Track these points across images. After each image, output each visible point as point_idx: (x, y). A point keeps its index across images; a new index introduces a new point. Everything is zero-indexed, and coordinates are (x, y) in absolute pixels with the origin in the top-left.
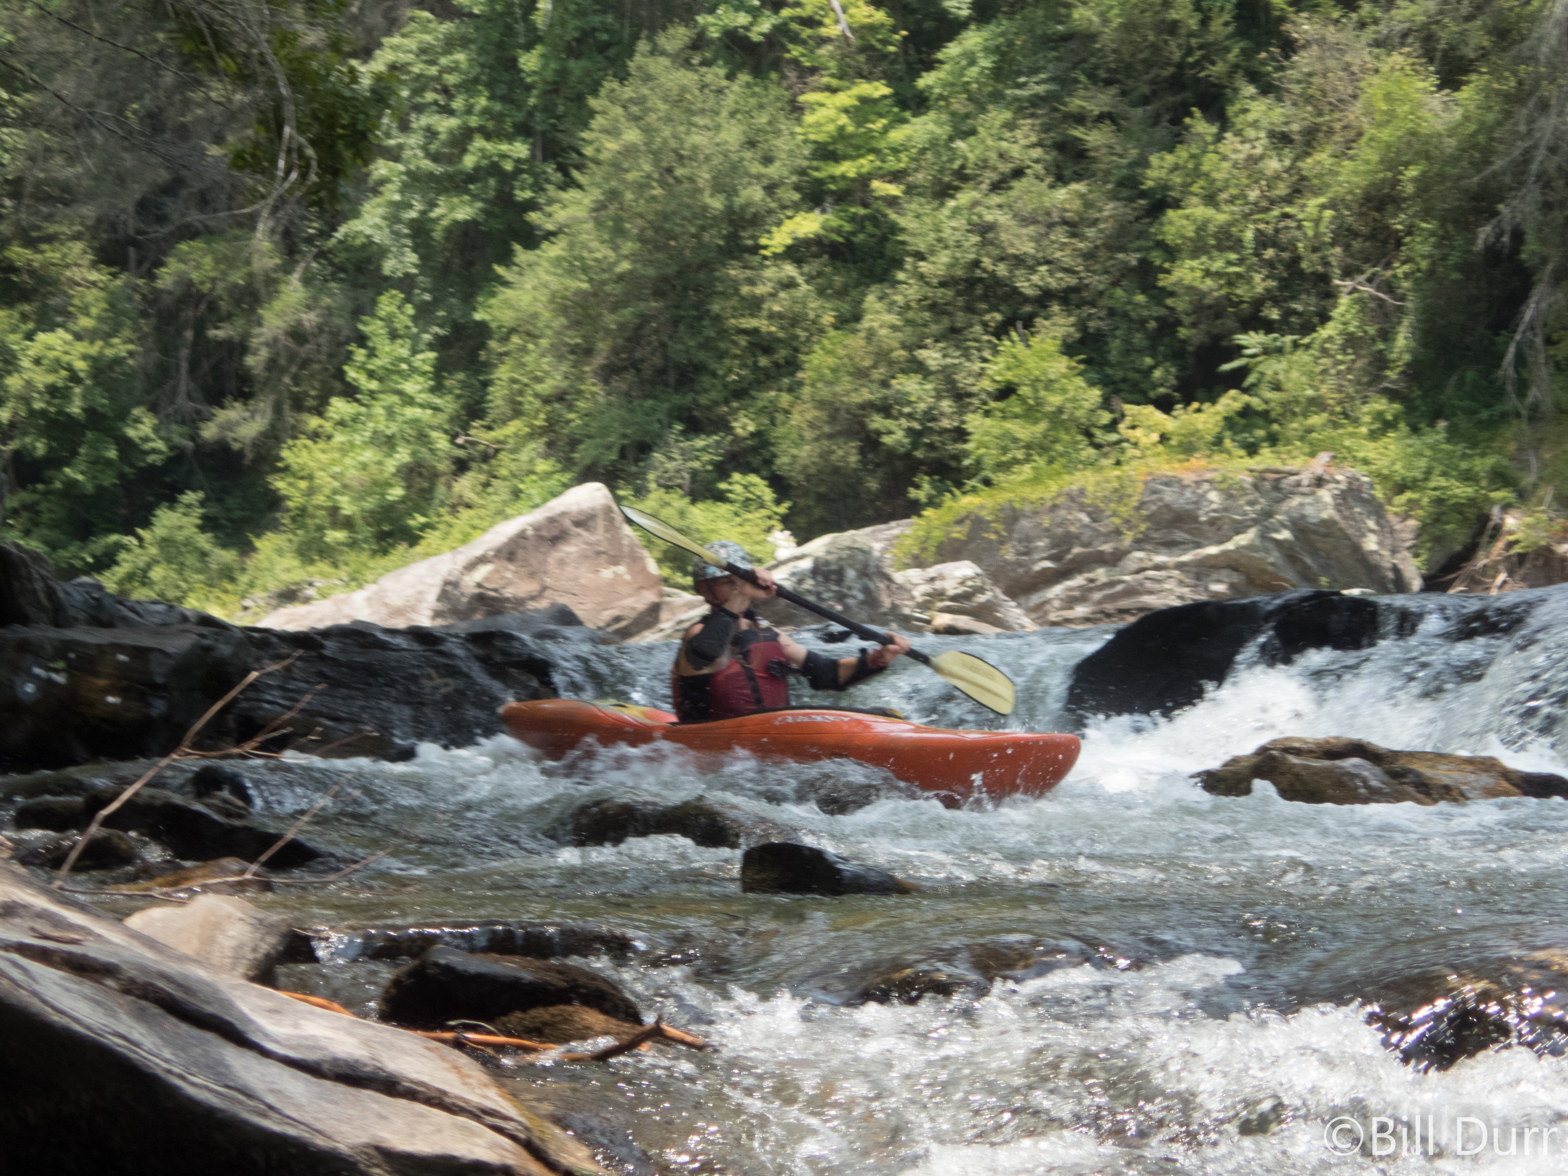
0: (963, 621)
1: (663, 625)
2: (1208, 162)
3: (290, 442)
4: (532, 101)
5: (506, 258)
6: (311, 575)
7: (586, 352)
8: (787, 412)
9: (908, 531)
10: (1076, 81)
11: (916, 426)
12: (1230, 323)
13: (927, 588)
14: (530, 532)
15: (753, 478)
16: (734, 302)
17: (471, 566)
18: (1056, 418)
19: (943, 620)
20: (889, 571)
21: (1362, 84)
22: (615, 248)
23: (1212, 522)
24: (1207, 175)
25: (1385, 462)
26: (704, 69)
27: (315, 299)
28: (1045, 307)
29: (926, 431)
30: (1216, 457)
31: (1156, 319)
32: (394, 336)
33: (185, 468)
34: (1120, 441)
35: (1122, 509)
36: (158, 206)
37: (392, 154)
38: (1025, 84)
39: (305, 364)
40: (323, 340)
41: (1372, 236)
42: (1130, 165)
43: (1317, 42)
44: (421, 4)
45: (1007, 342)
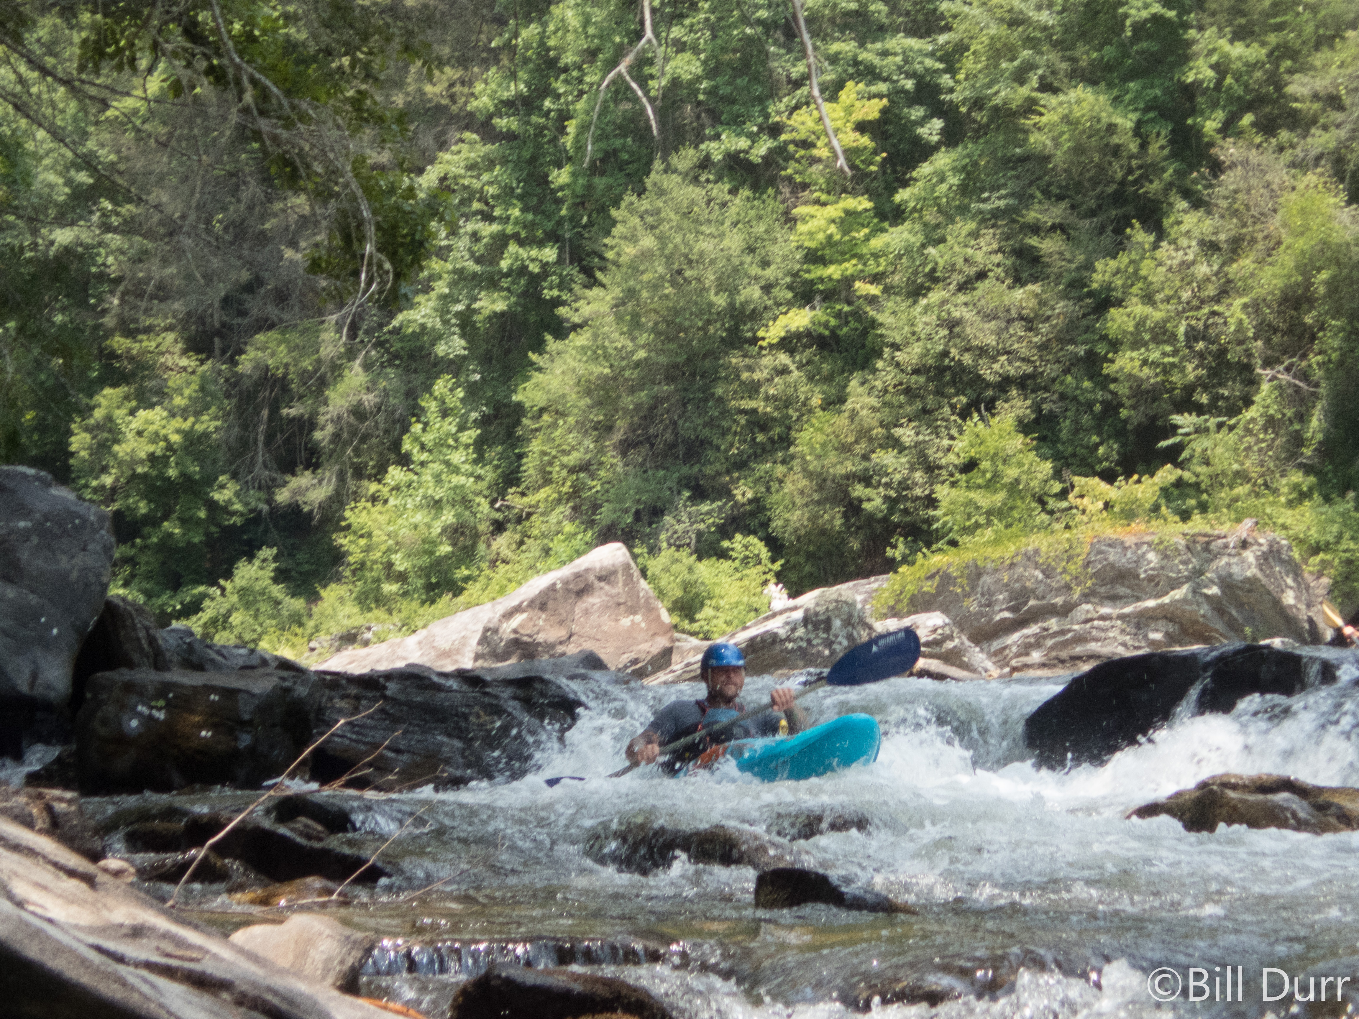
0: (935, 666)
1: (674, 667)
2: (1146, 267)
3: (352, 505)
4: (563, 213)
5: (539, 347)
6: (369, 620)
7: (606, 428)
8: (781, 482)
9: (885, 585)
10: (1032, 196)
11: (893, 494)
12: (1166, 406)
14: (559, 586)
15: (752, 539)
16: (735, 386)
17: (509, 615)
18: (1013, 488)
20: (870, 620)
21: (1281, 200)
22: (633, 339)
23: (1150, 579)
24: (1145, 278)
25: (1301, 527)
26: (710, 186)
27: (374, 382)
28: (1005, 391)
29: (901, 498)
30: (1153, 523)
31: (1102, 403)
32: (445, 413)
33: (262, 528)
34: (1070, 508)
35: (1072, 567)
36: (240, 302)
37: (443, 253)
38: (988, 199)
39: (364, 439)
40: (381, 417)
41: (1289, 332)
42: (1078, 269)
43: (1242, 163)
44: (467, 127)
45: (970, 423)
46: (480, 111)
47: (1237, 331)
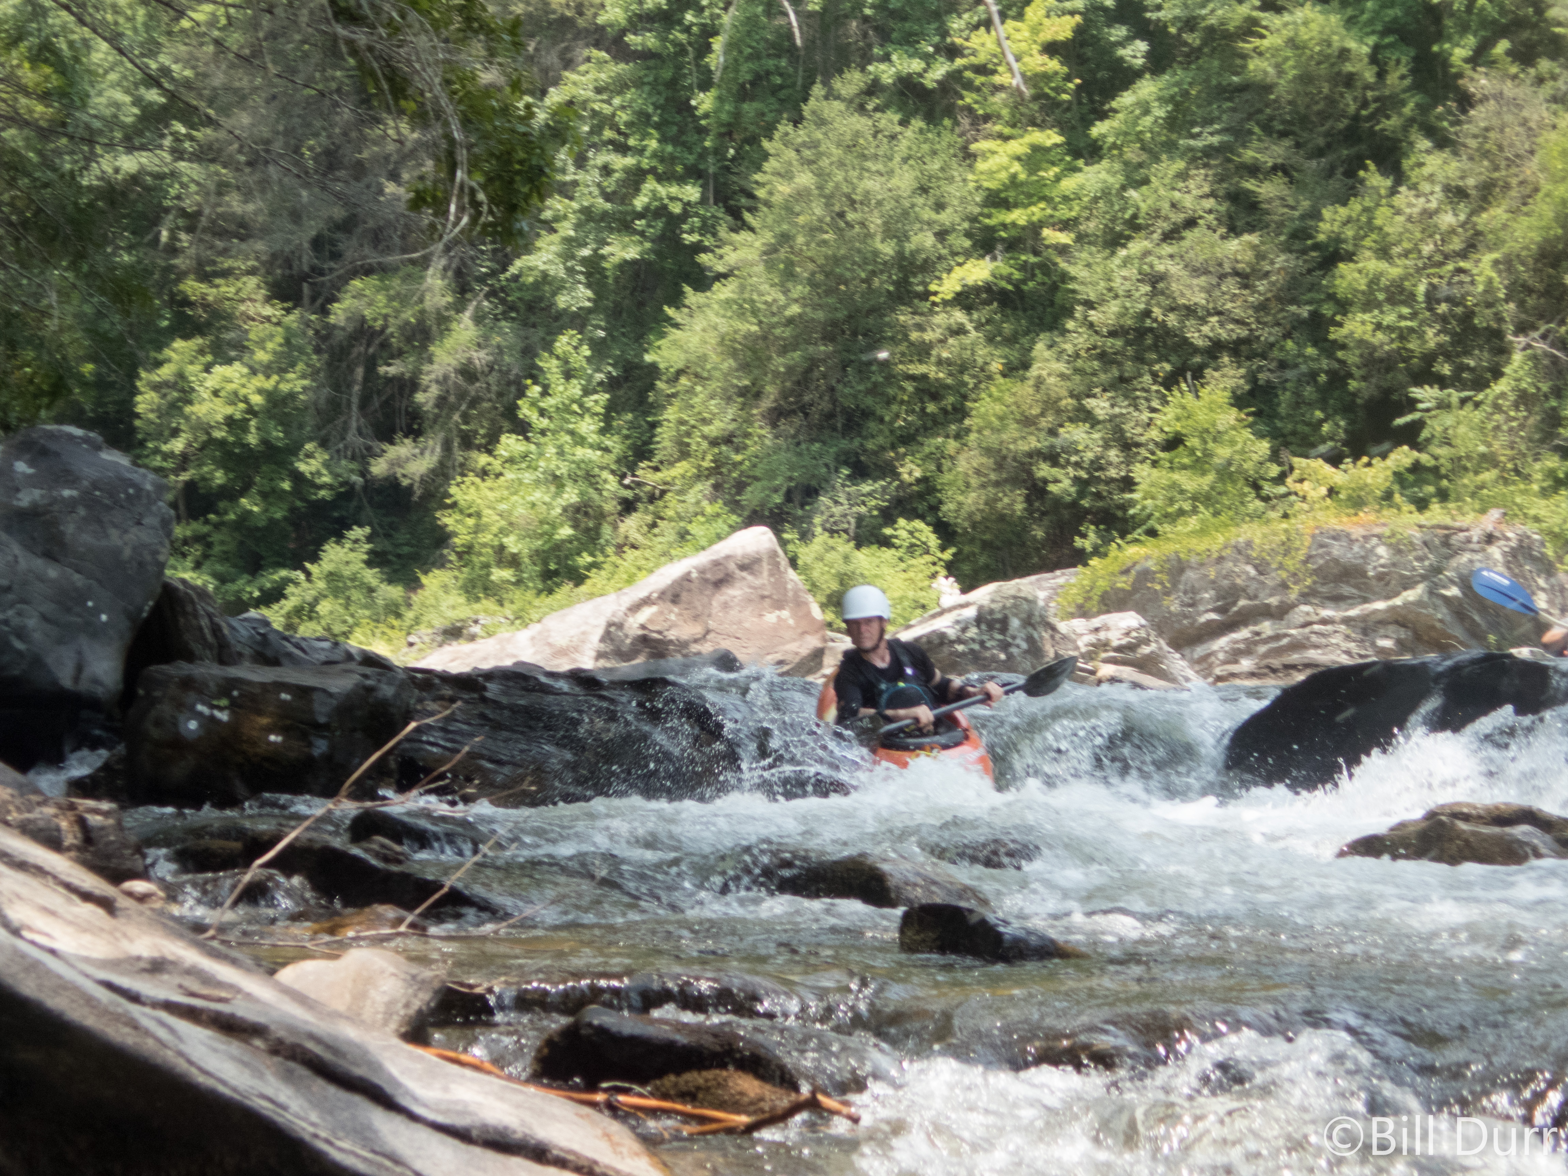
0: (1126, 672)
2: (1382, 216)
3: (459, 479)
4: (707, 144)
5: (676, 300)
6: (476, 612)
7: (754, 395)
8: (953, 459)
9: (1073, 580)
10: (1250, 132)
11: (1084, 475)
12: (1402, 377)
13: (1092, 638)
14: (694, 575)
15: (918, 524)
16: (903, 347)
17: (635, 608)
18: (1226, 473)
19: (1107, 670)
20: (1053, 620)
21: (1540, 140)
22: (786, 292)
23: (1380, 577)
24: (1380, 229)
25: (1557, 520)
26: (878, 115)
27: (486, 338)
28: (1216, 358)
29: (1093, 480)
30: (1385, 512)
31: (1327, 373)
32: (568, 375)
33: (354, 503)
34: (1289, 494)
35: (1289, 563)
36: (333, 242)
37: (567, 190)
38: (1199, 135)
39: (474, 402)
40: (492, 379)
41: (1546, 293)
42: (1303, 217)
43: (1495, 97)
44: (597, 45)
45: (1176, 393)
46: (611, 25)
47: (1486, 291)
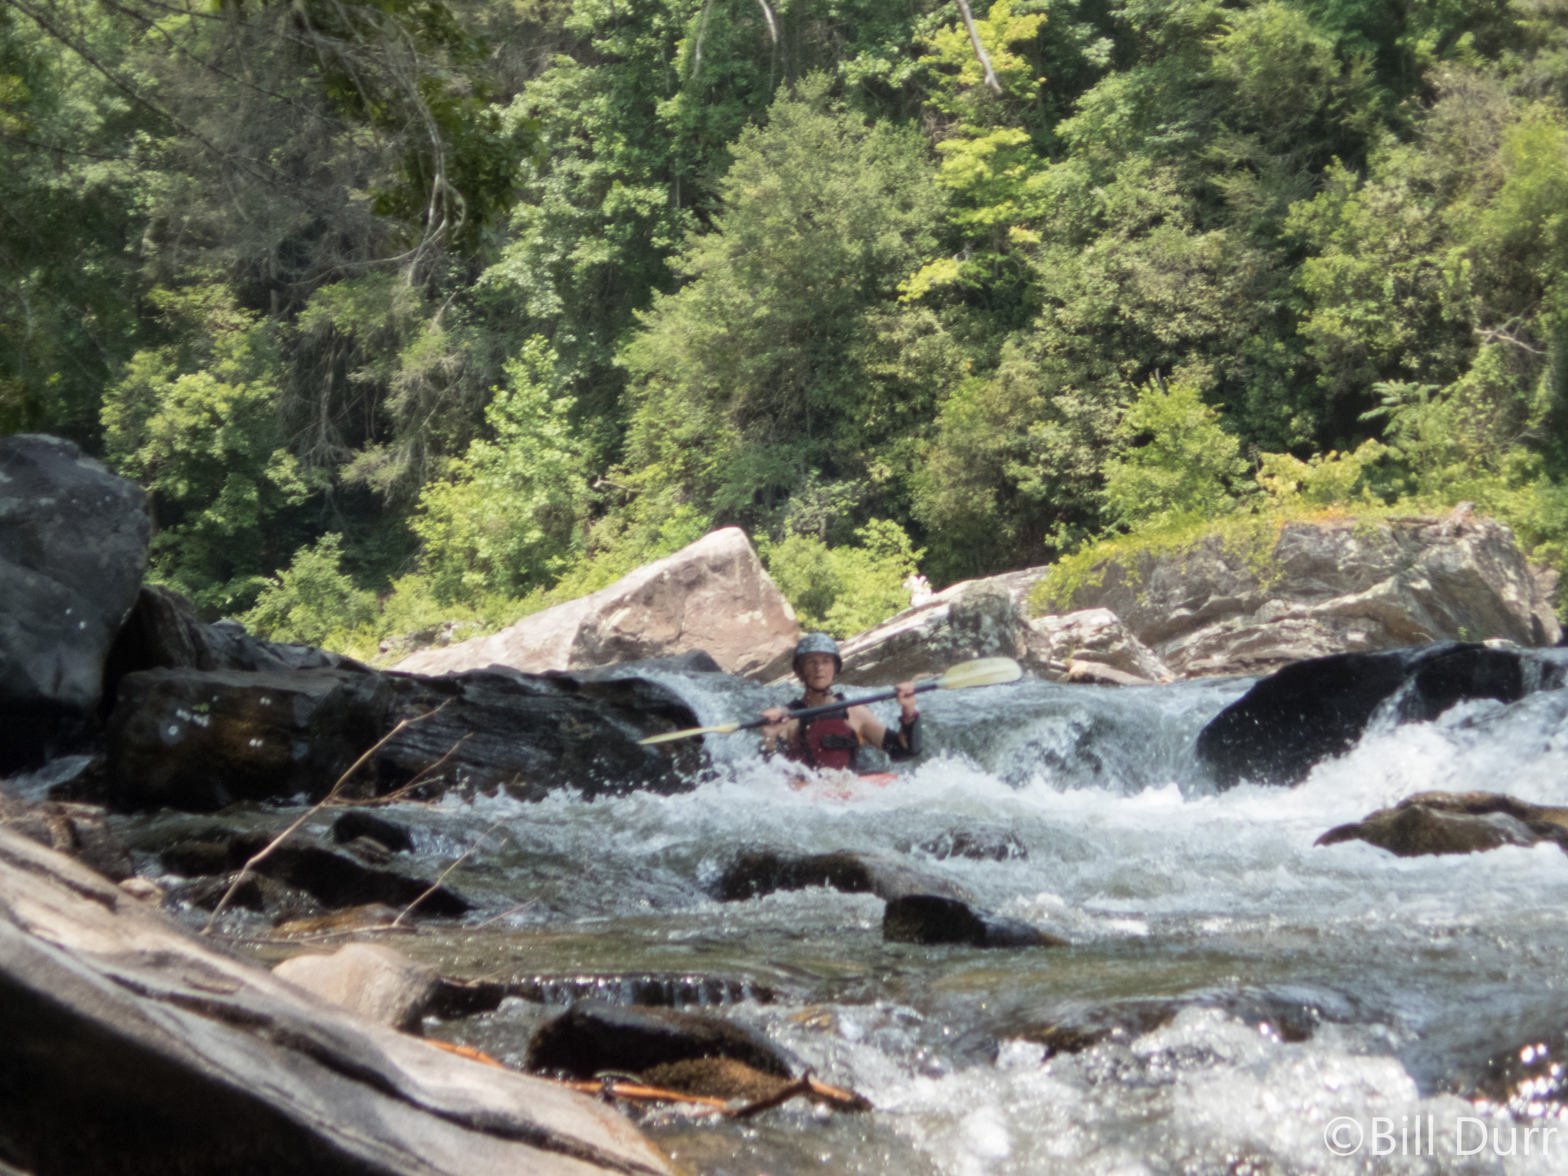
0: (1100, 669)
2: (1348, 210)
3: (429, 485)
4: (673, 147)
5: (645, 303)
6: (449, 617)
7: (723, 397)
8: (923, 458)
9: (1044, 578)
10: (1215, 129)
11: (1053, 473)
12: (1370, 371)
13: (1064, 635)
14: (667, 577)
15: (890, 524)
16: (871, 347)
17: (609, 610)
18: (1196, 468)
19: (1080, 667)
20: (1025, 618)
21: (1504, 133)
22: (754, 294)
23: (1350, 571)
24: (1347, 223)
25: (1525, 512)
26: (843, 116)
27: (455, 343)
28: (1183, 354)
29: (1062, 478)
30: (1354, 506)
31: (1295, 367)
32: (535, 379)
33: (324, 510)
34: (1258, 489)
35: (1260, 558)
36: (300, 250)
37: (533, 197)
38: (1164, 131)
39: (444, 407)
40: (462, 383)
41: (1513, 285)
42: (1269, 213)
43: (1458, 90)
44: (562, 49)
45: (1147, 390)
46: (578, 30)
47: (1454, 285)
